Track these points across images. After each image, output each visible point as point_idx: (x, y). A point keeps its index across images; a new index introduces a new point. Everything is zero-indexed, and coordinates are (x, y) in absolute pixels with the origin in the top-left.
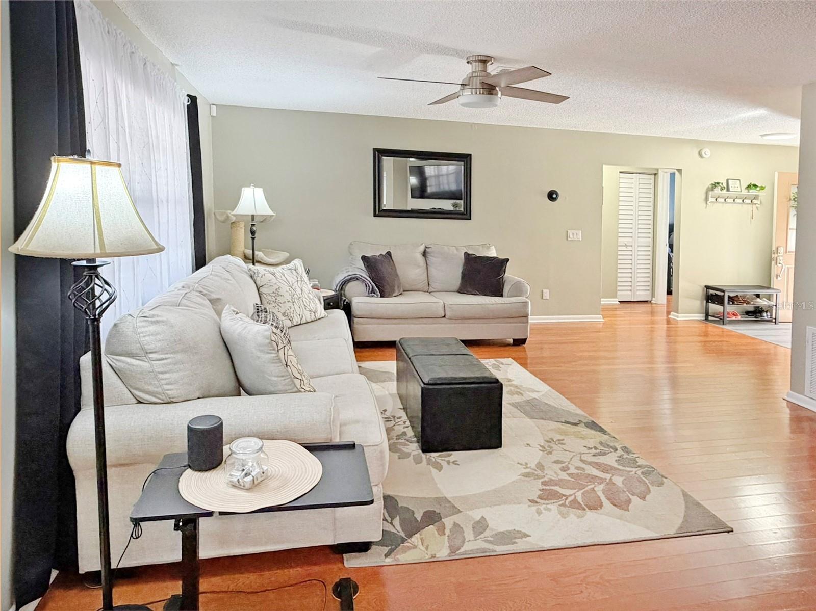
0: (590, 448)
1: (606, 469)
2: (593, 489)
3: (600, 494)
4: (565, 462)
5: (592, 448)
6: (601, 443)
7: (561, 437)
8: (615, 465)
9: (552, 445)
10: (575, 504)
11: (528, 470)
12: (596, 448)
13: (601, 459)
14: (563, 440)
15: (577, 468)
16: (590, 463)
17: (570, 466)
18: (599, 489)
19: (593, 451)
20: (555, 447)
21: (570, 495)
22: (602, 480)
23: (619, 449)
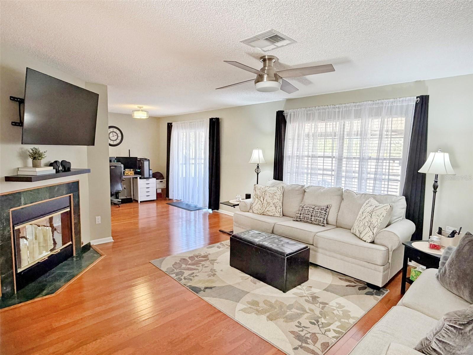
0: (196, 276)
1: (188, 269)
2: (192, 261)
3: (190, 261)
4: (204, 267)
5: (195, 276)
6: (191, 280)
7: (210, 278)
8: (184, 271)
9: (212, 274)
10: (197, 257)
11: (216, 262)
12: (193, 277)
13: (190, 272)
14: (208, 277)
15: (199, 266)
16: (195, 269)
17: (202, 267)
18: (190, 262)
19: (194, 275)
20: (210, 273)
21: (199, 258)
22: (189, 265)
23: (183, 279)
